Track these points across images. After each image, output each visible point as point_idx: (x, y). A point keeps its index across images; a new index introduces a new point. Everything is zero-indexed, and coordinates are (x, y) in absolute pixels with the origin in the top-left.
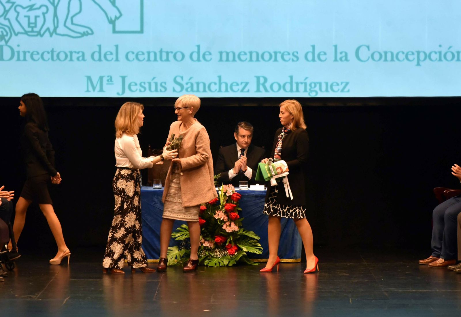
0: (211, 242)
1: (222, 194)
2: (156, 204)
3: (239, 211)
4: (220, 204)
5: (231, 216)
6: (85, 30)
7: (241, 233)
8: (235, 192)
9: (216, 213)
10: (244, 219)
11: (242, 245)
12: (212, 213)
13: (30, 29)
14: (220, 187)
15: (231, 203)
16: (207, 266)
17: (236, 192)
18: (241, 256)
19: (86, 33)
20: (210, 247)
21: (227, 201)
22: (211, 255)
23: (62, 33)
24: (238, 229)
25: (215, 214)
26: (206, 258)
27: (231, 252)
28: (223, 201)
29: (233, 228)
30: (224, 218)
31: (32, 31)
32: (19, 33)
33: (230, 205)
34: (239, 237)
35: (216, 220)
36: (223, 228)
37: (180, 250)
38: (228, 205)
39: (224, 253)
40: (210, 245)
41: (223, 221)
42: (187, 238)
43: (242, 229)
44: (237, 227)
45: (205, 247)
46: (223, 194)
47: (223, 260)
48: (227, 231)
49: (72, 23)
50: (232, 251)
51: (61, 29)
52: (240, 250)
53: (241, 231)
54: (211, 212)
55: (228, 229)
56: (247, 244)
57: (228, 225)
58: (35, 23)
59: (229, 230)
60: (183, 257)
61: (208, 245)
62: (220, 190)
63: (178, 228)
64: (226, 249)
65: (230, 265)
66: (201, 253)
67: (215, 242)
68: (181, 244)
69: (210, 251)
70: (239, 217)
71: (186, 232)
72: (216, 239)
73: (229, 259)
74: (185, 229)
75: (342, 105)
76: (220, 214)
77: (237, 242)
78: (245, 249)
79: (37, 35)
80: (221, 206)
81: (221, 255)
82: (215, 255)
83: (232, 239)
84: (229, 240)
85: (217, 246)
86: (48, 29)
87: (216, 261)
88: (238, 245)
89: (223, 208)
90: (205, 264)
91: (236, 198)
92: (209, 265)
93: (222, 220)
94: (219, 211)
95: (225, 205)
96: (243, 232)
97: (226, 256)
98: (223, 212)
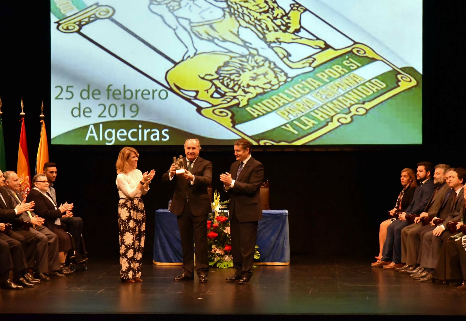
0: (222, 250)
16: (218, 267)
20: (221, 254)
22: (222, 260)
25: (225, 230)
26: (218, 262)
45: (217, 254)
47: (230, 263)
61: (220, 252)
66: (215, 258)
67: (224, 250)
69: (221, 257)
72: (225, 248)
75: (325, 150)
81: (229, 260)
82: (225, 260)
85: (226, 253)
87: (225, 263)
90: (217, 266)
92: (220, 267)
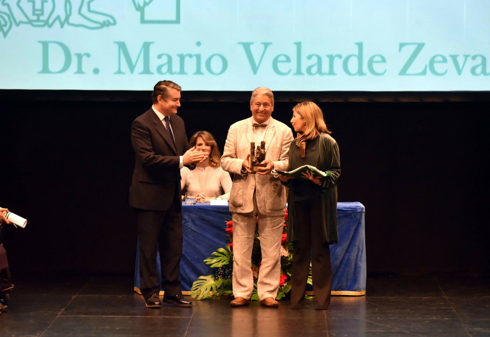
0: (255, 270)
2: (187, 222)
6: (106, 18)
13: (35, 18)
19: (107, 23)
23: (76, 23)
24: (288, 254)
31: (38, 20)
32: (21, 22)
34: (289, 263)
37: (217, 279)
42: (224, 265)
44: (287, 252)
49: (89, 10)
51: (75, 18)
58: (42, 10)
60: (219, 288)
63: (214, 253)
65: (279, 298)
68: (218, 272)
71: (223, 257)
74: (222, 253)
77: (287, 270)
79: (44, 26)
86: (58, 18)
88: (288, 273)
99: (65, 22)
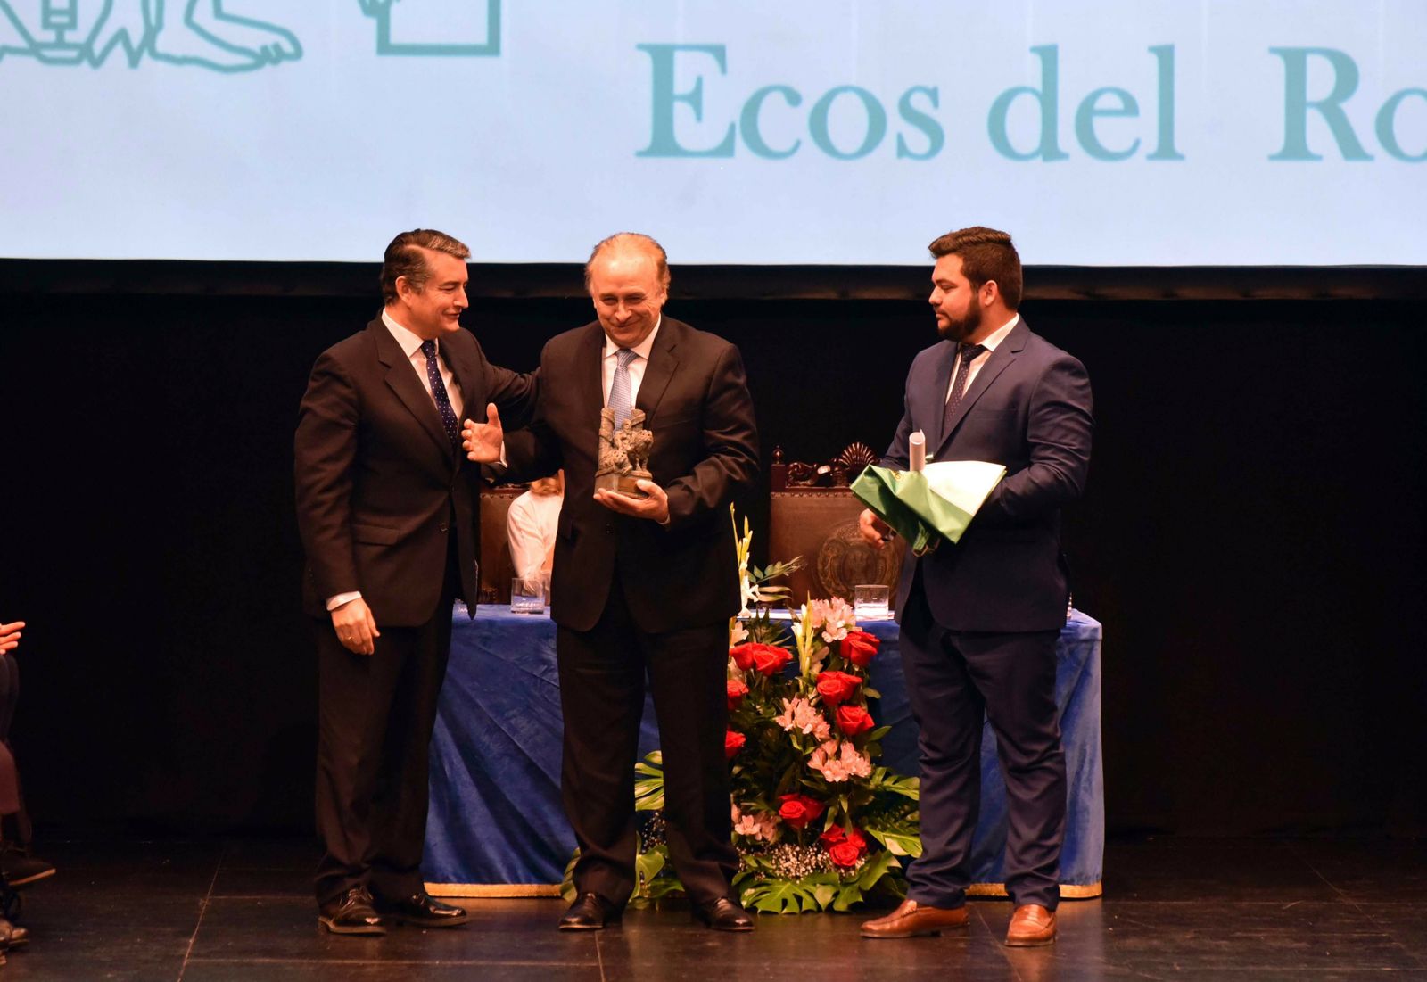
0: (767, 819)
1: (805, 637)
3: (871, 702)
4: (800, 675)
5: (843, 719)
6: (270, 39)
7: (880, 785)
8: (854, 629)
9: (784, 710)
10: (890, 730)
11: (884, 830)
12: (769, 708)
13: (50, 36)
14: (800, 608)
15: (842, 669)
16: (752, 909)
17: (861, 630)
18: (882, 871)
19: (274, 54)
20: (763, 839)
21: (825, 663)
22: (765, 870)
23: (178, 52)
24: (869, 769)
25: (780, 712)
26: (749, 879)
27: (843, 856)
28: (811, 660)
29: (849, 765)
30: (816, 726)
31: (60, 43)
32: (6, 49)
33: (838, 678)
34: (872, 798)
35: (785, 736)
36: (812, 765)
37: (646, 848)
38: (830, 678)
39: (817, 860)
40: (761, 830)
41: (811, 740)
43: (881, 768)
44: (867, 763)
45: (743, 840)
46: (811, 636)
47: (811, 888)
48: (829, 776)
49: (219, 13)
50: (846, 852)
51: (173, 38)
52: (879, 851)
53: (878, 779)
54: (767, 701)
55: (830, 769)
56: (901, 826)
57: (829, 753)
58: (72, 12)
59: (834, 774)
61: (755, 830)
62: (797, 620)
64: (824, 845)
65: (841, 906)
67: (779, 819)
69: (759, 853)
70: (871, 722)
72: (784, 807)
73: (834, 884)
76: (798, 711)
77: (866, 819)
78: (894, 846)
79: (76, 61)
80: (804, 679)
81: (803, 869)
82: (780, 869)
83: (845, 807)
84: (832, 811)
85: (788, 833)
86: (122, 36)
87: (783, 890)
88: (868, 828)
89: (810, 689)
90: (744, 903)
91: (862, 651)
92: (761, 907)
93: (807, 735)
94: (795, 700)
95: (819, 679)
96: (884, 780)
97: (822, 870)
98: (812, 704)
99: (142, 49)
